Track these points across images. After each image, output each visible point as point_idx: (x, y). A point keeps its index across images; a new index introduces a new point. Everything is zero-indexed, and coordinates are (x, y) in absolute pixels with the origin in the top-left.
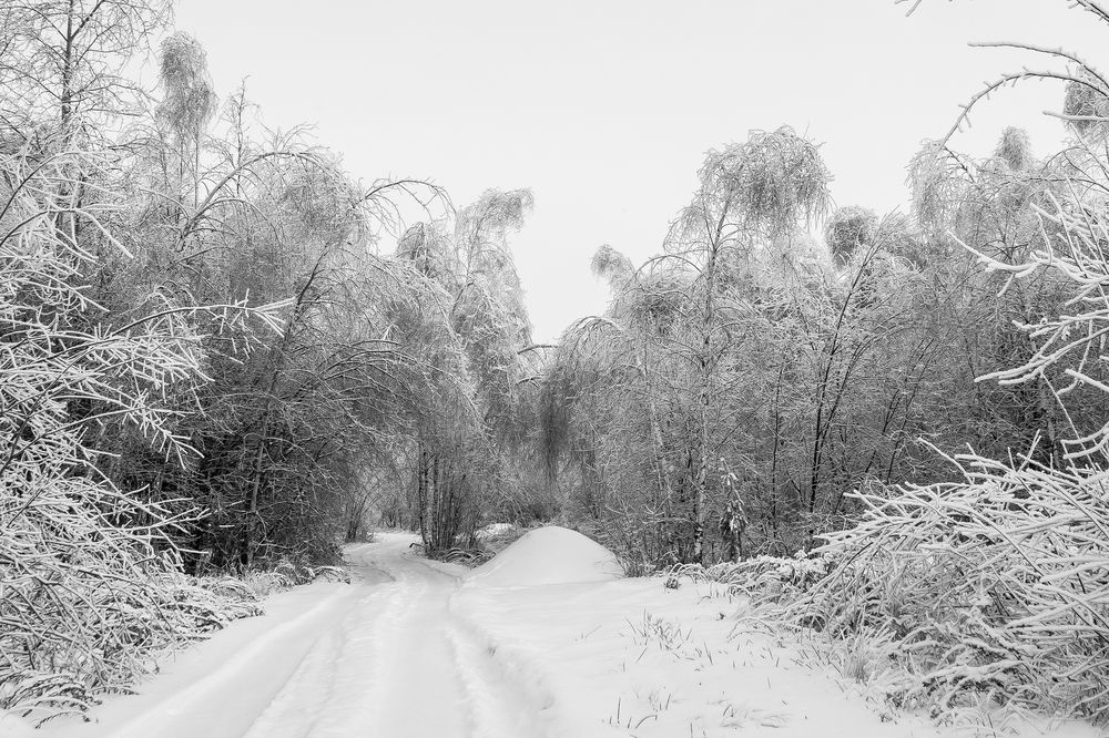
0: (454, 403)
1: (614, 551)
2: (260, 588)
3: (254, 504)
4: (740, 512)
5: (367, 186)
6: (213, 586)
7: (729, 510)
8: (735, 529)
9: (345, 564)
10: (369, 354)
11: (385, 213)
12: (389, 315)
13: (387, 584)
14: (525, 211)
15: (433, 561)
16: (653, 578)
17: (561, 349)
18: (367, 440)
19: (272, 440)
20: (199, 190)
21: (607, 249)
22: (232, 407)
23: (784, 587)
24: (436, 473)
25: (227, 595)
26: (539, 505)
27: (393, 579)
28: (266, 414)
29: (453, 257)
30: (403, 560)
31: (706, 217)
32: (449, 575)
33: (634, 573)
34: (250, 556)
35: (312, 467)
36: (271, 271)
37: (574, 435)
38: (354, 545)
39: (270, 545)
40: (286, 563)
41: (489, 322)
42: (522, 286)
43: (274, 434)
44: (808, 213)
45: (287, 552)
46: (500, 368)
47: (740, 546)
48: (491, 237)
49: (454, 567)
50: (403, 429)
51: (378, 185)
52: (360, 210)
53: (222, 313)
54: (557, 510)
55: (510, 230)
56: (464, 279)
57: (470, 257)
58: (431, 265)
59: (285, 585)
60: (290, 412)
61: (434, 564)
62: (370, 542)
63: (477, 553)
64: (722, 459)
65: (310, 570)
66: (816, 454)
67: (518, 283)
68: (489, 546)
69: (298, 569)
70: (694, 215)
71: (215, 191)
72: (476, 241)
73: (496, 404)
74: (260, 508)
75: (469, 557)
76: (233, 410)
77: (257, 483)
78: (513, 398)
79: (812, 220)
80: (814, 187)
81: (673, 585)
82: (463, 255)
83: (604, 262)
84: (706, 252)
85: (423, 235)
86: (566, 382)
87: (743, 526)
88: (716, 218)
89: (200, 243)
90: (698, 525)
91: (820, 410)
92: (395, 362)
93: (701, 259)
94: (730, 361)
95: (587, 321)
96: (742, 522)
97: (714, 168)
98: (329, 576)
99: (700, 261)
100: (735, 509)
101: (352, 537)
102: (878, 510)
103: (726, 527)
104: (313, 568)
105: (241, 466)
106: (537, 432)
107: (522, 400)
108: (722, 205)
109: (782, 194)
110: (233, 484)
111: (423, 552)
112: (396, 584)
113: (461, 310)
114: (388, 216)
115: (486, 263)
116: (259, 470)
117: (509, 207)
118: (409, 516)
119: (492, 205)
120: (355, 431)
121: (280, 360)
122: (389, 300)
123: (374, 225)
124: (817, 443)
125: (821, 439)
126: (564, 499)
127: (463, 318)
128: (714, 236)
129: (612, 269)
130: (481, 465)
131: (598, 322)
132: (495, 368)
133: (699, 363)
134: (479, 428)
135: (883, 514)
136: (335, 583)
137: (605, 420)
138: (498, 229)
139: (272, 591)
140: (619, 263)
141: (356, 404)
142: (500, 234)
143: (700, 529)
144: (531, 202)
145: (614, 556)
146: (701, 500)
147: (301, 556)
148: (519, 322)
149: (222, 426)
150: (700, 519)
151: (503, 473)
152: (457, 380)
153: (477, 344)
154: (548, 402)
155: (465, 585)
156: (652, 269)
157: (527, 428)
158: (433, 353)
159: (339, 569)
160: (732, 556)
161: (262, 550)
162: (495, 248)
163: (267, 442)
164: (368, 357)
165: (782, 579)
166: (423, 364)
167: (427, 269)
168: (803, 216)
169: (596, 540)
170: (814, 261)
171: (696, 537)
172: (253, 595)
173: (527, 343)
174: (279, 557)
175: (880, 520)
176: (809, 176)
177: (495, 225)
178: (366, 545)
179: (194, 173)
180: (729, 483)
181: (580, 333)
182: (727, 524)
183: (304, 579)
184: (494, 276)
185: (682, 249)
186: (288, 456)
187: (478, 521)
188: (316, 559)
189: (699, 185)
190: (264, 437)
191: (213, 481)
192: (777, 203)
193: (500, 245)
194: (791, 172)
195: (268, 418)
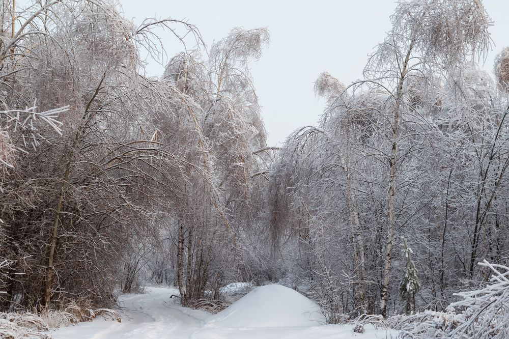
0: (203, 190)
1: (319, 304)
2: (53, 322)
3: (51, 261)
4: (415, 278)
5: (138, 24)
6: (18, 320)
7: (406, 276)
8: (410, 291)
9: (120, 308)
10: (140, 151)
11: (151, 44)
12: (155, 122)
13: (148, 323)
14: (263, 45)
15: (185, 308)
16: (347, 325)
17: (285, 151)
18: (136, 216)
19: (66, 214)
20: (15, 25)
21: (326, 76)
22: (35, 188)
23: (437, 333)
24: (190, 243)
25: (29, 327)
26: (270, 270)
27: (154, 320)
28: (61, 195)
29: (207, 79)
30: (164, 307)
31: (396, 51)
32: (195, 319)
33: (334, 321)
34: (48, 300)
35: (95, 234)
36: (64, 87)
37: (294, 216)
38: (129, 295)
39: (63, 292)
40: (74, 306)
41: (231, 129)
42: (259, 103)
43: (67, 210)
44: (473, 50)
45: (76, 298)
46: (239, 164)
47: (414, 303)
48: (237, 65)
49: (200, 313)
50: (163, 208)
51: (146, 23)
52: (132, 42)
53: (16, 116)
54: (284, 274)
55: (251, 59)
56: (215, 96)
57: (220, 80)
58: (190, 84)
59: (71, 321)
60: (78, 194)
61: (187, 310)
62: (141, 293)
63: (218, 303)
64: (403, 237)
65: (92, 311)
66: (475, 236)
67: (256, 101)
68: (228, 299)
69: (82, 310)
70: (387, 49)
71: (25, 25)
72: (225, 68)
73: (236, 191)
74: (56, 264)
75: (212, 306)
76: (36, 191)
77: (54, 245)
78: (249, 187)
79: (476, 56)
80: (477, 31)
81: (359, 330)
82: (215, 79)
83: (324, 85)
84: (395, 79)
85: (184, 62)
86: (288, 176)
87: (417, 288)
88: (404, 52)
89: (14, 65)
90: (383, 287)
91: (479, 203)
92: (158, 158)
93: (392, 84)
94: (414, 163)
95: (305, 130)
96: (416, 285)
97: (403, 14)
98: (106, 316)
99: (391, 85)
100: (411, 275)
101: (127, 289)
102: (502, 276)
103: (404, 288)
104: (93, 309)
105: (42, 233)
106: (265, 213)
107: (255, 189)
108: (409, 42)
109: (455, 35)
110: (36, 246)
111: (179, 302)
112: (155, 323)
113: (211, 119)
114: (154, 47)
115: (232, 84)
116: (55, 236)
117: (250, 41)
118: (172, 275)
119: (237, 40)
120: (127, 208)
121: (71, 154)
122: (154, 111)
123: (143, 53)
124: (476, 227)
125: (479, 224)
126: (289, 265)
127: (212, 125)
128: (402, 67)
129: (329, 91)
130: (222, 237)
131: (314, 131)
132: (235, 164)
133: (389, 164)
134: (221, 209)
135: (505, 278)
136: (109, 322)
137: (317, 205)
138: (241, 58)
139: (62, 325)
140: (335, 86)
141: (128, 189)
142: (244, 62)
143: (385, 290)
144: (267, 38)
145: (319, 308)
146: (387, 268)
147: (85, 300)
148: (254, 129)
149: (27, 202)
150: (385, 282)
151: (239, 244)
152: (204, 172)
153: (222, 145)
154: (274, 192)
155: (206, 326)
156: (354, 91)
157: (258, 209)
158: (187, 151)
159: (113, 311)
160: (407, 311)
161: (56, 295)
162: (239, 73)
163: (61, 215)
164: (139, 154)
165: (436, 327)
166: (179, 160)
167: (187, 88)
168: (470, 52)
169: (306, 296)
170: (484, 88)
171: (382, 296)
172: (47, 327)
173: (262, 146)
174: (69, 301)
175: (504, 283)
176: (475, 22)
177: (239, 55)
178: (139, 296)
179: (11, 12)
180: (407, 256)
181: (300, 138)
182: (405, 286)
183: (87, 318)
184: (238, 95)
185: (378, 76)
186: (77, 226)
187: (222, 280)
188: (96, 303)
189: (391, 27)
190: (59, 212)
191: (22, 243)
192: (450, 42)
193: (243, 70)
194: (461, 18)
195: (62, 197)
